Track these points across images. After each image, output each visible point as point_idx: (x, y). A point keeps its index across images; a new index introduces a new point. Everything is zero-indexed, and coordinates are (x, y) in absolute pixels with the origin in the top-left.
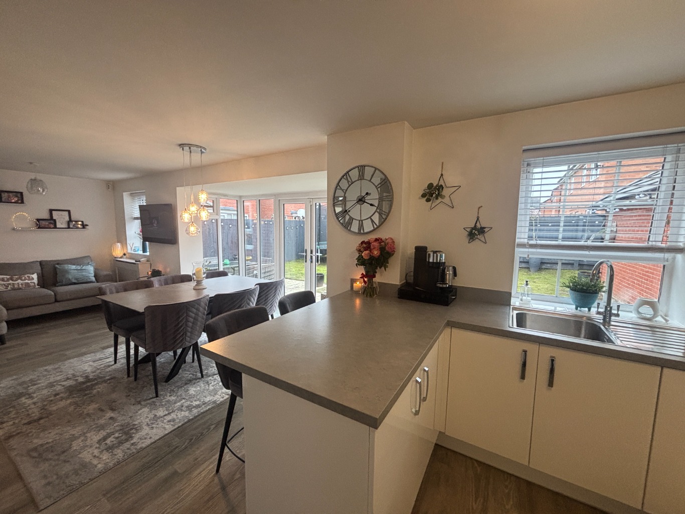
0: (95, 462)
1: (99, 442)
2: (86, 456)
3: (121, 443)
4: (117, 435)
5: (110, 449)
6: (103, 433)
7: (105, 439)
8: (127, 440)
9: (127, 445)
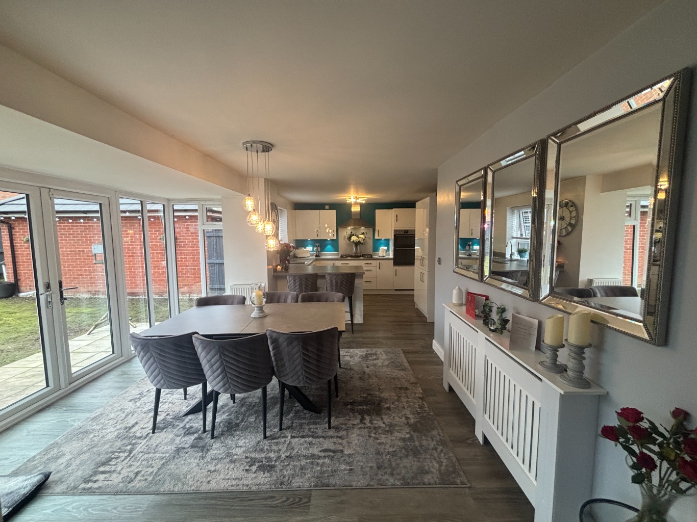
0: (382, 353)
1: (378, 359)
2: (385, 357)
3: (371, 354)
4: (371, 358)
5: (376, 354)
6: (375, 362)
7: (375, 359)
8: (368, 354)
9: (369, 352)
